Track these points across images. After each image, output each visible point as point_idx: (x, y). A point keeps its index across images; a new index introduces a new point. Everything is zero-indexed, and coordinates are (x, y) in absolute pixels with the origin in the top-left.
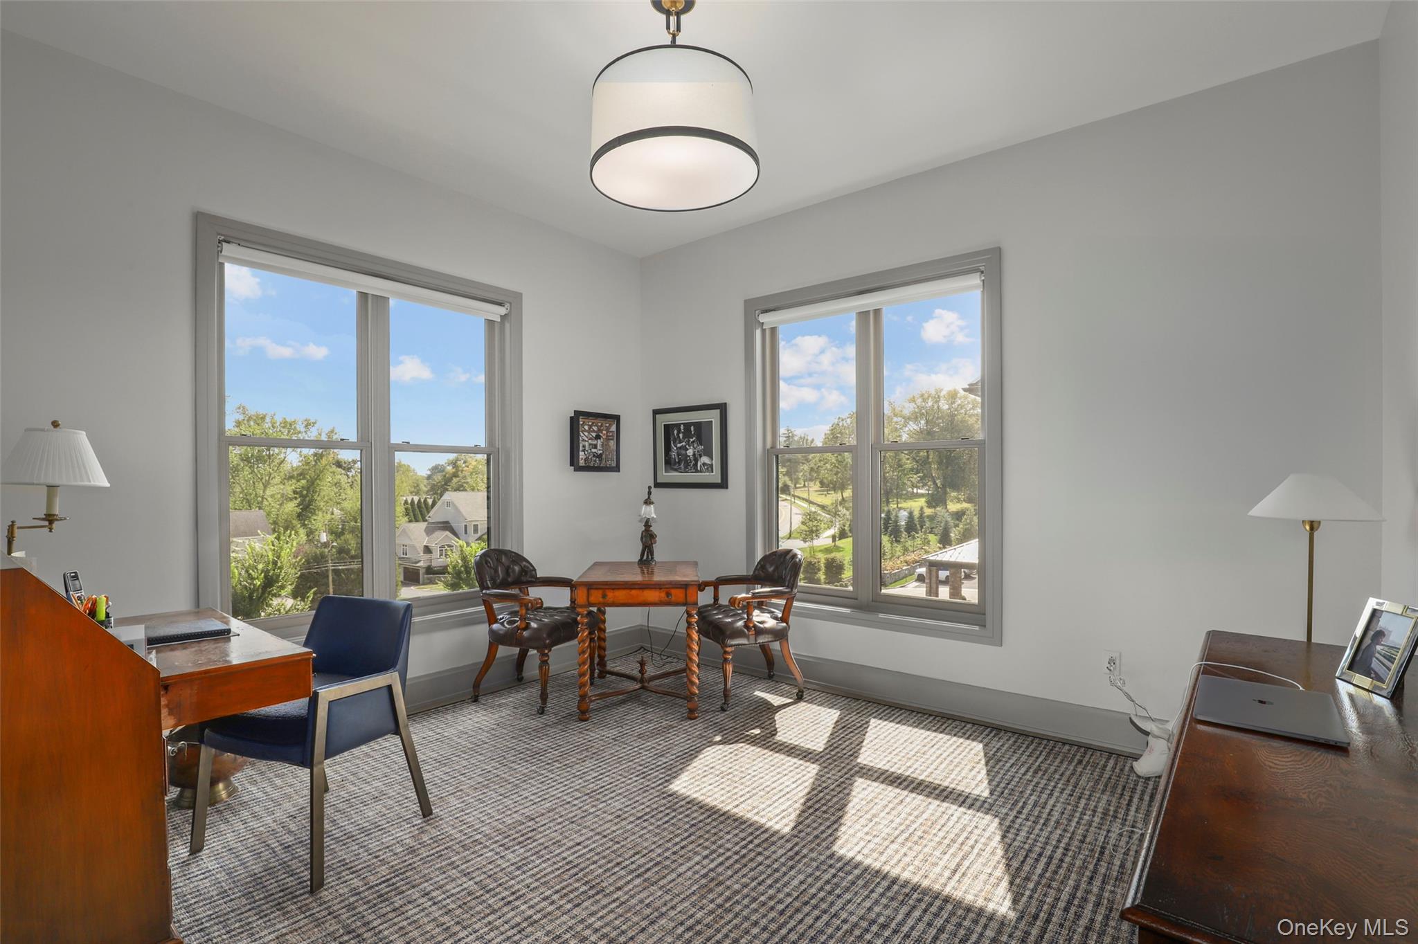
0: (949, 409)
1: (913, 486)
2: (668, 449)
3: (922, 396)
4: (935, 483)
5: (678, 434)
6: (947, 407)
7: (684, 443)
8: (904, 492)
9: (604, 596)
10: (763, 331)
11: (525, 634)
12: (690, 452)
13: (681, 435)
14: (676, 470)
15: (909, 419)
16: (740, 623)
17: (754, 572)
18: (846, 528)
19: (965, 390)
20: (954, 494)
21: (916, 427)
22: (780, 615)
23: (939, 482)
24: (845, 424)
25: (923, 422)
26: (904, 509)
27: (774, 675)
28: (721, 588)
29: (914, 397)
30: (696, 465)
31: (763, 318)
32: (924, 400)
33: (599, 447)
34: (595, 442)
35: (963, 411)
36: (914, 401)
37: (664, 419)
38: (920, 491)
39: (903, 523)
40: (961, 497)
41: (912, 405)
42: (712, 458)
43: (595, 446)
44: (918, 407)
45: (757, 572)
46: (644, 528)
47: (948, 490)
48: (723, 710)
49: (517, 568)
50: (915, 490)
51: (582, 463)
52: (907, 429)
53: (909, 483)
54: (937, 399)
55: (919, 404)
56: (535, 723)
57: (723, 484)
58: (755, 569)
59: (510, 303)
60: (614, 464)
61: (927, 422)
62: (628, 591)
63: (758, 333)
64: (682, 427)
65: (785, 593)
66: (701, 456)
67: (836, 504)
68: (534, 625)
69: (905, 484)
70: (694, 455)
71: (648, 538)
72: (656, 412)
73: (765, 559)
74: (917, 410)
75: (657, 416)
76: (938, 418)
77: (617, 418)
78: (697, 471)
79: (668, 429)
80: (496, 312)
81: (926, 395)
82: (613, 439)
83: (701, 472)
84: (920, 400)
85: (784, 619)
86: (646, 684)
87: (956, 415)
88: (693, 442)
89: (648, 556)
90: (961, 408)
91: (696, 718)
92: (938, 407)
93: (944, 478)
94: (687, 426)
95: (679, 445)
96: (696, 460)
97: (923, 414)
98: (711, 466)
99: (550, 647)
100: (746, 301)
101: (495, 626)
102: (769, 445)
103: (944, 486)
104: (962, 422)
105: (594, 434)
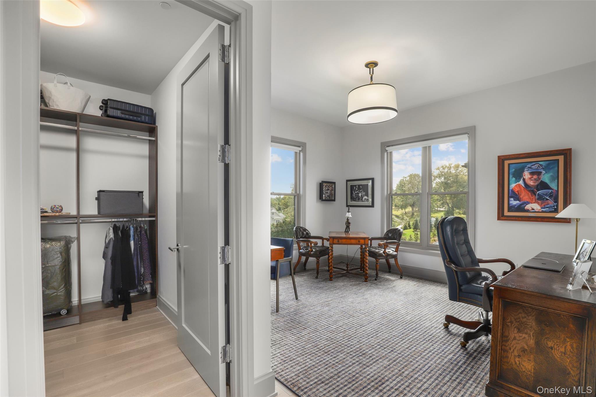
0: (455, 173)
1: (438, 207)
2: (352, 193)
3: (442, 167)
4: (448, 205)
5: (356, 189)
6: (454, 171)
7: (358, 192)
8: (434, 210)
9: (338, 241)
10: (387, 153)
11: (312, 253)
12: (360, 195)
13: (357, 189)
14: (355, 201)
15: (437, 177)
16: (382, 252)
17: (384, 236)
18: (407, 225)
19: (463, 166)
20: (457, 211)
21: (439, 181)
22: (394, 250)
23: (450, 205)
24: (406, 179)
25: (443, 178)
26: (434, 217)
27: (391, 271)
28: (373, 241)
29: (439, 167)
30: (362, 199)
31: (387, 149)
32: (444, 169)
33: (328, 193)
34: (327, 191)
35: (462, 173)
36: (439, 169)
37: (350, 183)
38: (441, 209)
39: (433, 223)
40: (461, 212)
41: (438, 171)
42: (368, 197)
43: (327, 193)
44: (441, 172)
45: (385, 236)
46: (346, 220)
47: (455, 209)
48: (376, 280)
49: (305, 233)
50: (439, 209)
51: (324, 198)
52: (435, 181)
53: (436, 206)
54: (450, 168)
55: (441, 170)
56: (316, 281)
57: (372, 206)
58: (385, 235)
59: (303, 146)
60: (333, 199)
61: (445, 178)
62: (346, 240)
63: (386, 154)
64: (357, 186)
65: (397, 242)
66: (364, 196)
67: (402, 214)
68: (314, 250)
69: (434, 206)
70: (362, 196)
71: (348, 224)
72: (347, 181)
73: (388, 232)
74: (440, 173)
75: (348, 182)
76: (450, 177)
77: (334, 183)
78: (362, 201)
79: (352, 187)
80: (298, 149)
81: (444, 167)
82: (333, 190)
83: (364, 201)
84: (441, 169)
85: (396, 251)
86: (349, 271)
87: (458, 175)
88: (361, 191)
89: (348, 230)
90: (461, 172)
91: (367, 281)
92: (450, 172)
93: (453, 203)
94: (359, 186)
95: (356, 192)
96: (362, 198)
97: (443, 175)
98: (368, 199)
99: (320, 257)
100: (381, 143)
101: (301, 251)
102: (389, 193)
103: (453, 207)
104: (461, 178)
105: (327, 189)
